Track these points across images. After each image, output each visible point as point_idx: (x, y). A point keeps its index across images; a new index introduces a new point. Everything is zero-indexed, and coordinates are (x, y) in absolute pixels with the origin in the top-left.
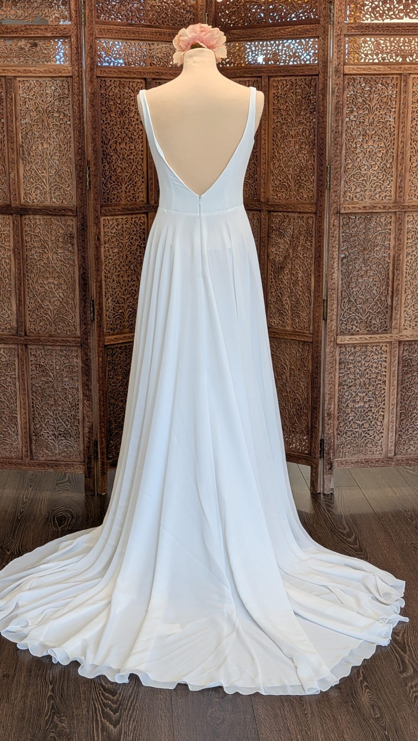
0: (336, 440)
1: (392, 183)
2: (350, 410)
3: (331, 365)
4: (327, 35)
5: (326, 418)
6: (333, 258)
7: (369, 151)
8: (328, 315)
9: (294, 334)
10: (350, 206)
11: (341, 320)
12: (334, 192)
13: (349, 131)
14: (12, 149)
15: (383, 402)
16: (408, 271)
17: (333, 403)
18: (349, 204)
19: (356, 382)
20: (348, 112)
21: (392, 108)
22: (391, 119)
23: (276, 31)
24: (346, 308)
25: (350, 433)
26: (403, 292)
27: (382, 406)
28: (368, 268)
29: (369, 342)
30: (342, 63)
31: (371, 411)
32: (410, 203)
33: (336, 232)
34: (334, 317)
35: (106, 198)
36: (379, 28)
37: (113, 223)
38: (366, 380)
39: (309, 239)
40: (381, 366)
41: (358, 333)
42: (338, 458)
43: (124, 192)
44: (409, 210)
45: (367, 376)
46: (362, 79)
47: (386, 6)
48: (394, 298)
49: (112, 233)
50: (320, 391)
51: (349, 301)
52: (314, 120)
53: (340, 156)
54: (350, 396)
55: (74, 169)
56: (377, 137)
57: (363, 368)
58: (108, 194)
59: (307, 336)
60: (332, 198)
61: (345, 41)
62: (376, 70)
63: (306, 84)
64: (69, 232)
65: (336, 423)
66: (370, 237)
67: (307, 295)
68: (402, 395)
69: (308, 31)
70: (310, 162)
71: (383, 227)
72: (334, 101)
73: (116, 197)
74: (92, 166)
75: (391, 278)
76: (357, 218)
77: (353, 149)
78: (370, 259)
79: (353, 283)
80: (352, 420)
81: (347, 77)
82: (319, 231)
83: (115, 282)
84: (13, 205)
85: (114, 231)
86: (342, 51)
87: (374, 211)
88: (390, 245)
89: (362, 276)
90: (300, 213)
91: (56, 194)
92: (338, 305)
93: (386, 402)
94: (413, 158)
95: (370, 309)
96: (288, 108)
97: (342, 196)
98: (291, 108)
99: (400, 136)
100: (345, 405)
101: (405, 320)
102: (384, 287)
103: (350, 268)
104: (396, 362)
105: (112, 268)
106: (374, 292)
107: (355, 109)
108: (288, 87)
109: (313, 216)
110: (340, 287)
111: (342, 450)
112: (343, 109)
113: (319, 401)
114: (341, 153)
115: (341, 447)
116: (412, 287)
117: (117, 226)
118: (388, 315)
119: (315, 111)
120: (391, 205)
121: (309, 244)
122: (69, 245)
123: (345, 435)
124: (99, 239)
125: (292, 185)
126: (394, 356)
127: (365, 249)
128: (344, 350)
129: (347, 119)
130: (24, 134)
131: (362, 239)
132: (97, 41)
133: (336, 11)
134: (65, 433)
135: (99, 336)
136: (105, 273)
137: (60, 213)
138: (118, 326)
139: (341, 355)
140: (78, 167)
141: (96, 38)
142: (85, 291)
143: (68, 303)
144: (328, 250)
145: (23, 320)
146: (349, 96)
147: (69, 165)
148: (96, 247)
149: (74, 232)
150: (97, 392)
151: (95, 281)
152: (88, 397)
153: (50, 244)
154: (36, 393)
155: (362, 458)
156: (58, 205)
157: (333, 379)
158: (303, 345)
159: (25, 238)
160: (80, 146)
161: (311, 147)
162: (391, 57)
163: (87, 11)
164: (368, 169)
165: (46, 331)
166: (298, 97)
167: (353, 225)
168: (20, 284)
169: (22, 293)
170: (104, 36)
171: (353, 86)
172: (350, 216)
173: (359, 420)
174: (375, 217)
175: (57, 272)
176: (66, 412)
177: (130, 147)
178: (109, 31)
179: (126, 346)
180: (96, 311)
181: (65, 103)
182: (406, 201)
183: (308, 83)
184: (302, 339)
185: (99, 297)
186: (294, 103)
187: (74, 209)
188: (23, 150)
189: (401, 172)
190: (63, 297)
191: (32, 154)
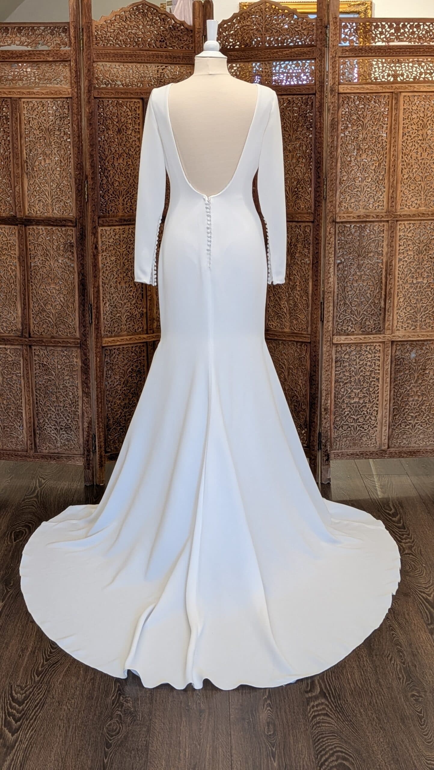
0: (332, 433)
1: (384, 193)
2: (345, 405)
3: (327, 364)
4: (324, 57)
5: (323, 413)
6: (329, 264)
7: (363, 165)
8: (325, 316)
9: (293, 336)
10: (345, 215)
11: (337, 321)
12: (330, 202)
13: (344, 145)
14: (17, 164)
15: (377, 399)
16: (400, 276)
17: (329, 398)
18: (344, 213)
19: (352, 379)
20: (343, 128)
21: (384, 124)
22: (383, 135)
23: (273, 54)
24: (342, 310)
25: (346, 427)
26: (396, 295)
27: (375, 401)
28: (363, 273)
29: (364, 342)
30: (337, 83)
31: (366, 406)
32: (401, 212)
33: (332, 239)
34: (331, 319)
35: (104, 210)
36: (371, 50)
37: (110, 233)
38: (361, 378)
39: (307, 246)
40: (375, 365)
41: (353, 334)
42: (335, 450)
43: (121, 204)
44: (400, 218)
45: (361, 374)
46: (356, 97)
47: (378, 30)
48: (387, 301)
49: (109, 242)
50: (318, 388)
51: (345, 304)
52: (311, 136)
53: (336, 169)
54: (346, 392)
55: (74, 183)
56: (370, 151)
57: (358, 366)
58: (106, 206)
59: (305, 337)
60: (328, 208)
61: (339, 63)
62: (368, 89)
64: (69, 241)
65: (333, 417)
66: (364, 244)
67: (304, 298)
68: (394, 391)
69: (305, 53)
70: (307, 175)
71: (376, 235)
72: (329, 118)
73: (113, 209)
74: (89, 179)
75: (384, 282)
76: (352, 226)
77: (347, 163)
78: (364, 265)
79: (348, 286)
80: (348, 414)
81: (341, 95)
82: (317, 239)
83: (113, 288)
84: (18, 216)
85: (111, 240)
86: (337, 72)
87: (368, 220)
88: (383, 251)
89: (356, 281)
90: (298, 222)
91: (58, 206)
92: (334, 307)
93: (380, 398)
94: (404, 171)
95: (364, 311)
97: (337, 206)
98: (288, 125)
99: (392, 150)
100: (341, 401)
101: (398, 322)
102: (377, 291)
103: (346, 273)
104: (389, 360)
105: (109, 275)
106: (368, 295)
107: (350, 125)
108: (285, 105)
109: (311, 224)
110: (336, 290)
111: (338, 443)
112: (338, 125)
113: (318, 397)
114: (336, 166)
115: (338, 440)
116: (404, 290)
117: (115, 236)
118: (382, 317)
119: (311, 127)
120: (383, 214)
121: (307, 251)
122: (70, 253)
123: (341, 429)
124: (96, 248)
125: (290, 196)
126: (387, 355)
127: (359, 256)
128: (340, 349)
129: (343, 135)
130: (28, 150)
131: (356, 246)
132: (95, 65)
133: (331, 35)
134: (66, 428)
135: (97, 338)
136: (103, 279)
137: (60, 224)
138: (116, 329)
139: (337, 354)
140: (78, 181)
141: (94, 62)
142: (84, 296)
143: (68, 307)
144: (325, 257)
145: (28, 323)
146: (343, 113)
147: (69, 179)
148: (94, 256)
149: (74, 241)
150: (95, 389)
151: (92, 286)
152: (86, 394)
153: (52, 253)
154: (40, 390)
155: (357, 450)
156: (59, 216)
157: (330, 376)
158: (301, 345)
159: (29, 247)
160: (79, 162)
161: (308, 161)
162: (383, 77)
163: (85, 38)
164: (362, 181)
165: (49, 333)
166: (296, 115)
167: (348, 233)
168: (25, 289)
169: (27, 298)
170: (102, 60)
171: (348, 104)
172: (345, 224)
173: (354, 415)
174: (369, 225)
175: (59, 278)
176: (67, 408)
177: (127, 163)
178: (107, 55)
179: (123, 348)
180: (93, 314)
181: (65, 123)
182: (398, 211)
183: (304, 101)
184: (301, 340)
185: (97, 302)
186: (291, 120)
187: (74, 220)
188: (27, 166)
189: (393, 183)
190: (63, 301)
191: (35, 169)
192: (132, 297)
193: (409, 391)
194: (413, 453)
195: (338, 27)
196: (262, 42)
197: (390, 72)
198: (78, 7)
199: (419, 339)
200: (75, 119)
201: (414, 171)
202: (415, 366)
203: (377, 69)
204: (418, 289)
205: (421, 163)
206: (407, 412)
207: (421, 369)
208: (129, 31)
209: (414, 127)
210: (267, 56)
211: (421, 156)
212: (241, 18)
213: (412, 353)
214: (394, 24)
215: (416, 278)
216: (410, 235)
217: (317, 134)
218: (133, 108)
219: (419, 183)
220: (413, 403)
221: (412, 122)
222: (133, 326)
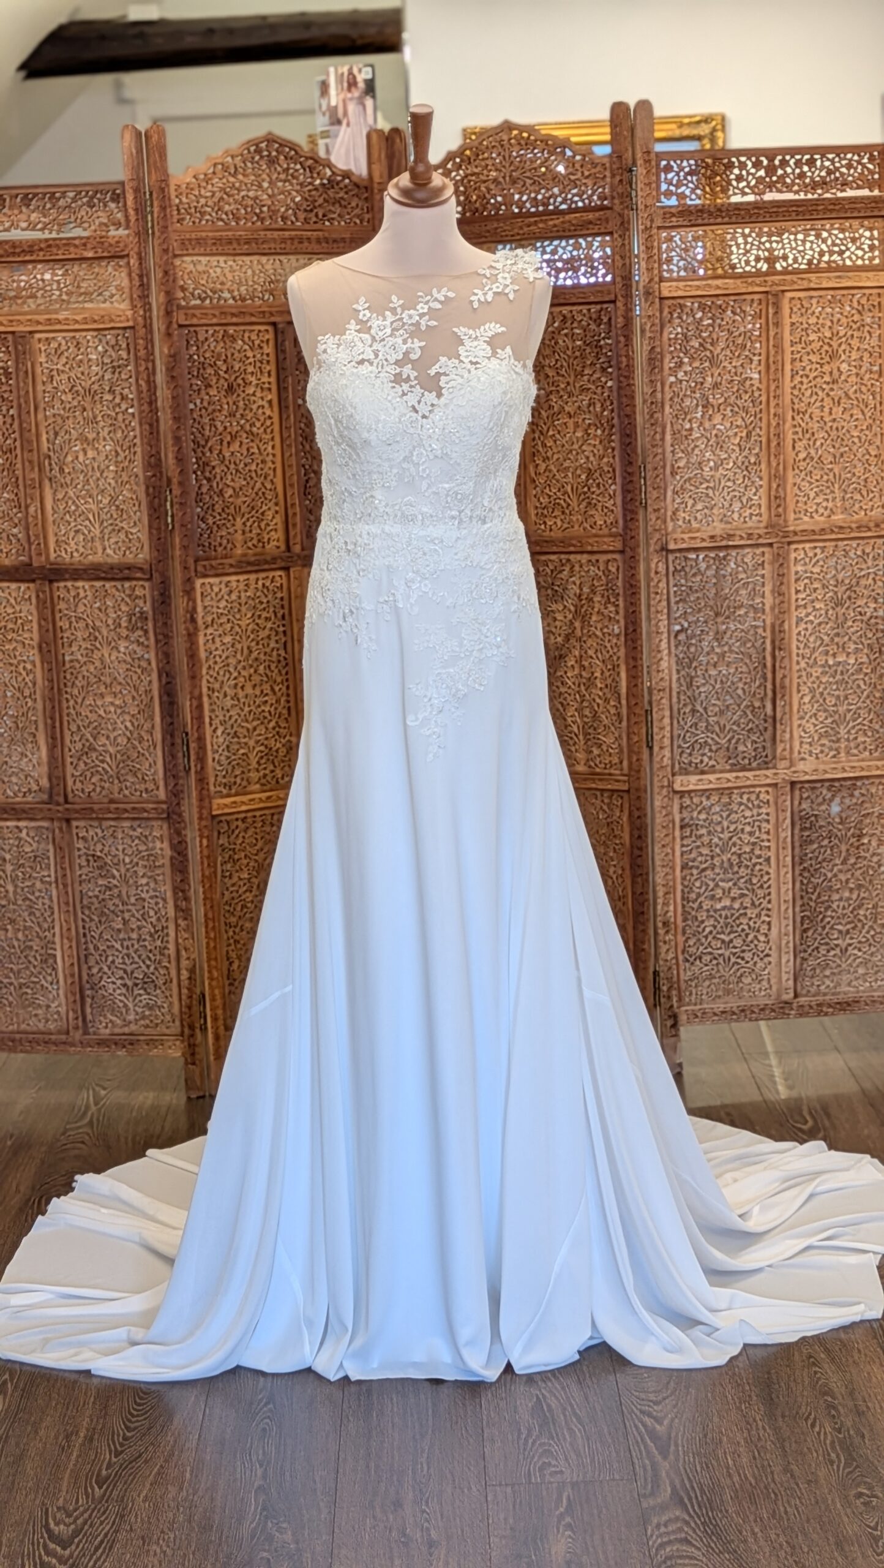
0: (682, 972)
1: (761, 490)
2: (705, 914)
3: (665, 832)
4: (628, 230)
5: (660, 930)
6: (658, 633)
7: (716, 435)
8: (655, 737)
9: (592, 779)
10: (686, 536)
11: (679, 747)
12: (655, 510)
13: (676, 400)
14: (30, 462)
15: (767, 898)
16: (801, 652)
17: (672, 902)
18: (683, 532)
19: (715, 861)
20: (672, 365)
21: (754, 355)
22: (752, 375)
23: (529, 226)
24: (689, 724)
25: (708, 958)
26: (795, 691)
27: (765, 904)
28: (726, 648)
29: (735, 785)
30: (657, 279)
31: (745, 914)
32: (797, 525)
33: (663, 585)
34: (667, 742)
35: (207, 544)
36: (721, 212)
37: (220, 590)
38: (734, 857)
39: (612, 600)
40: (760, 830)
41: (712, 770)
42: (689, 1004)
43: (240, 532)
44: (796, 538)
45: (733, 850)
46: (696, 305)
47: (732, 173)
48: (778, 702)
49: (218, 608)
50: (647, 880)
51: (694, 711)
52: (610, 384)
53: (663, 446)
54: (704, 888)
55: (144, 495)
56: (729, 409)
57: (726, 835)
58: (209, 537)
59: (618, 781)
60: (651, 523)
61: (659, 239)
62: (718, 287)
63: (591, 318)
64: (138, 609)
65: (680, 938)
66: (727, 591)
67: (612, 703)
68: (802, 883)
69: (591, 223)
70: (605, 460)
71: (749, 573)
72: (645, 347)
73: (225, 542)
74: (175, 486)
75: (769, 664)
76: (701, 557)
77: (684, 433)
78: (729, 633)
79: (698, 676)
80: (711, 932)
81: (667, 302)
82: (631, 586)
83: (228, 698)
84: (35, 564)
85: (223, 604)
86: (656, 257)
87: (731, 543)
88: (764, 604)
89: (715, 666)
90: (592, 553)
91: (112, 541)
92: (671, 717)
93: (773, 896)
94: (798, 444)
95: (734, 724)
96: (559, 363)
97: (669, 519)
98: (565, 364)
99: (772, 404)
100: (695, 906)
101: (801, 743)
102: (758, 683)
103: (692, 649)
104: (788, 821)
105: (221, 673)
106: (740, 692)
107: (686, 360)
108: (556, 325)
109: (618, 556)
110: (674, 685)
111: (694, 991)
112: (662, 361)
113: (647, 900)
114: (663, 439)
115: (693, 984)
116: (811, 680)
117: (229, 595)
118: (768, 735)
119: (611, 367)
120: (762, 532)
121: (612, 609)
122: (140, 633)
123: (698, 962)
124: (193, 620)
125: (574, 503)
126: (783, 811)
127: (717, 615)
128: (688, 803)
129: (672, 379)
130: (51, 433)
131: (711, 596)
132: (177, 262)
133: (640, 186)
134: (146, 983)
135: (201, 800)
136: (208, 682)
137: (120, 576)
138: (238, 780)
139: (684, 811)
140: (151, 490)
141: (176, 256)
142: (171, 716)
143: (141, 739)
144: (649, 619)
145: (61, 774)
146: (672, 336)
147: (135, 488)
148: (189, 635)
149: (147, 608)
150: (201, 902)
151: (188, 697)
152: (183, 912)
153: (105, 633)
154: (89, 908)
155: (733, 1003)
156: (116, 561)
157: (670, 857)
158: (610, 797)
159: (59, 624)
160: (153, 452)
161: (606, 432)
162: (747, 263)
163: (156, 210)
164: (716, 468)
165: (104, 793)
166: (578, 343)
167: (694, 571)
168: (53, 707)
169: (58, 724)
170: (191, 251)
171: (680, 317)
172: (686, 554)
173: (723, 933)
174: (734, 553)
175: (120, 684)
176: (146, 943)
177: (248, 450)
178: (199, 241)
179: (255, 817)
180: (192, 753)
181: (123, 376)
182: (790, 523)
183: (594, 316)
184: (609, 787)
185: (199, 727)
186: (569, 353)
187: (146, 567)
188: (50, 464)
189: (777, 470)
190: (131, 728)
191: (67, 471)
192: (267, 714)
193: (830, 881)
194: (845, 1006)
195: (654, 170)
196: (505, 204)
197: (760, 253)
198: (139, 151)
199: (845, 775)
200: (142, 369)
201: (818, 443)
202: (840, 830)
203: (734, 249)
204: (838, 677)
205: (831, 427)
206: (829, 923)
207: (853, 836)
208: (243, 193)
209: (814, 358)
210: (516, 231)
211: (831, 413)
212: (462, 161)
213: (833, 804)
214: (763, 158)
215: (834, 655)
216: (816, 570)
217: (622, 379)
218: (257, 342)
219: (830, 466)
220: (842, 904)
221: (808, 349)
222: (272, 771)
